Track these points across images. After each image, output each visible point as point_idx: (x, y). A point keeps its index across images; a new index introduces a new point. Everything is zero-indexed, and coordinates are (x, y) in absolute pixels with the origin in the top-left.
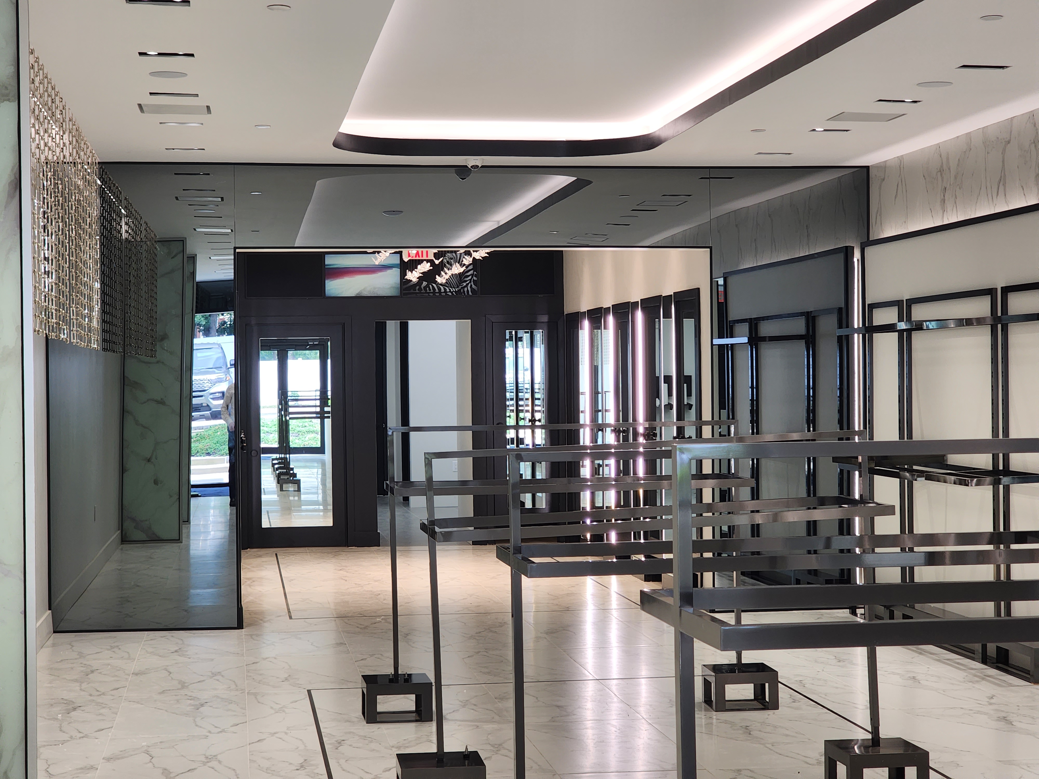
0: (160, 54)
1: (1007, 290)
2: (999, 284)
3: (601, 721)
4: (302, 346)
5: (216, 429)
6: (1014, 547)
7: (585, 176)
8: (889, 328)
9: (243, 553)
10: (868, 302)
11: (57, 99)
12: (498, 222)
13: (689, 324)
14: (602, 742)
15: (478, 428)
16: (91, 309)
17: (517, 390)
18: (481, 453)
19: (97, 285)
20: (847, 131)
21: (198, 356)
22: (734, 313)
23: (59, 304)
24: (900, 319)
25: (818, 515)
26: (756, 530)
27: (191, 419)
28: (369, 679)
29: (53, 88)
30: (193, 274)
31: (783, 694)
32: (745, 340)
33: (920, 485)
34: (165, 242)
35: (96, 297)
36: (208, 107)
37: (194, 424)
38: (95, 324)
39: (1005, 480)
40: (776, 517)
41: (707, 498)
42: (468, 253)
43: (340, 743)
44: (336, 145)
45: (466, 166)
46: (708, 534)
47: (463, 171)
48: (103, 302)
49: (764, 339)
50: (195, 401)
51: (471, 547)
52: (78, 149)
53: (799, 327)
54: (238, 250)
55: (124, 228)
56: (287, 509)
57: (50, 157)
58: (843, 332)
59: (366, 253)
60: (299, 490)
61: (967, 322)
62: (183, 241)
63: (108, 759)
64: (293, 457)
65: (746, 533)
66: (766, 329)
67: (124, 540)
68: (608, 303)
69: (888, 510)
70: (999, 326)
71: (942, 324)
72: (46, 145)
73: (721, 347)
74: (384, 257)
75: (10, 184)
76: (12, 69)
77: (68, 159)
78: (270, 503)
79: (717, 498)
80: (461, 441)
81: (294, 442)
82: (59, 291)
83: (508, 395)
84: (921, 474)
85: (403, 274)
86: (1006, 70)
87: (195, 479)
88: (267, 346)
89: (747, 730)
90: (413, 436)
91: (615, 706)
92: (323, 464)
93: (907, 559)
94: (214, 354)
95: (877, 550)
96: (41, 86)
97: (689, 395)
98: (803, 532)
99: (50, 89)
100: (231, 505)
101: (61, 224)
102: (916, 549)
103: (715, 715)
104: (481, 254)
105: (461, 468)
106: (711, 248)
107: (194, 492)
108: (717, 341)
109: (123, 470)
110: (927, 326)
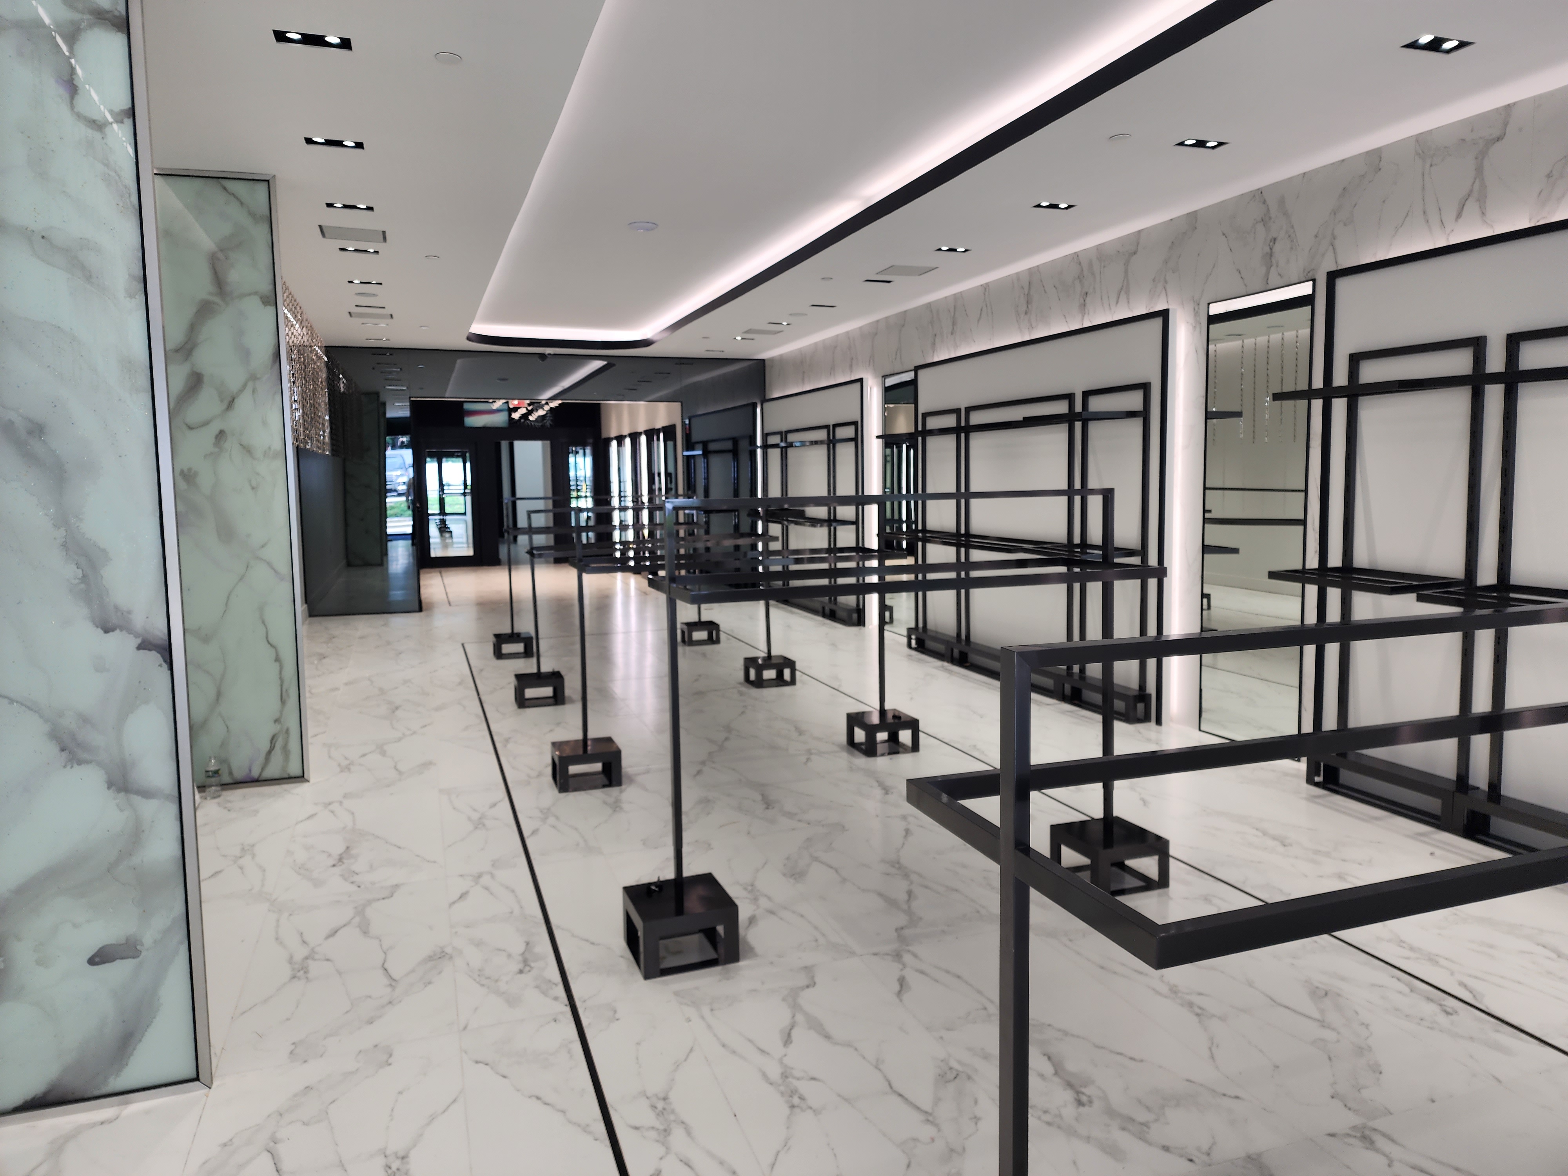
0: (361, 283)
1: (835, 426)
2: (831, 422)
3: (627, 654)
4: (451, 455)
5: (401, 503)
6: (838, 555)
7: (613, 361)
8: (776, 446)
9: (422, 572)
10: (765, 432)
11: (298, 308)
12: (563, 387)
13: (670, 444)
14: (627, 664)
15: (556, 498)
16: (324, 432)
17: (577, 480)
18: (558, 510)
19: (327, 418)
20: (752, 339)
21: (388, 461)
22: (695, 437)
23: (306, 429)
24: (782, 441)
25: (741, 542)
26: (707, 549)
27: (386, 497)
28: (497, 636)
29: (295, 301)
30: (384, 413)
31: (723, 636)
32: (700, 452)
33: (792, 528)
34: (367, 394)
35: (327, 424)
36: (391, 315)
37: (388, 500)
38: (327, 440)
39: (834, 524)
40: (718, 544)
41: (682, 534)
42: (547, 403)
43: (481, 670)
44: (469, 339)
45: (544, 354)
46: (682, 551)
47: (542, 356)
48: (331, 428)
49: (710, 452)
50: (388, 487)
51: (552, 565)
52: (312, 337)
53: (729, 445)
54: (412, 399)
55: (342, 386)
56: (445, 546)
57: (295, 342)
58: (752, 448)
59: (487, 402)
60: (452, 536)
61: (815, 443)
62: (377, 394)
63: (346, 684)
64: (447, 518)
65: (702, 551)
66: (712, 447)
67: (349, 565)
68: (626, 432)
69: (775, 539)
70: (831, 445)
71: (803, 444)
72: (292, 334)
73: (688, 457)
74: (499, 404)
75: (274, 354)
76: (271, 287)
77: (307, 343)
78: (435, 543)
79: (687, 535)
80: (546, 505)
81: (448, 510)
82: (304, 420)
83: (572, 483)
84: (792, 522)
85: (510, 415)
86: (834, 308)
87: (390, 531)
88: (432, 455)
89: (704, 655)
90: (519, 503)
91: (634, 645)
92: (466, 522)
93: (785, 562)
94: (398, 461)
95: (771, 558)
96: (288, 299)
97: (671, 482)
98: (732, 549)
99: (293, 301)
100: (413, 544)
101: (304, 381)
102: (790, 557)
103: (688, 649)
104: (554, 404)
105: (547, 520)
106: (682, 402)
107: (389, 538)
108: (686, 453)
109: (346, 525)
110: (795, 445)
